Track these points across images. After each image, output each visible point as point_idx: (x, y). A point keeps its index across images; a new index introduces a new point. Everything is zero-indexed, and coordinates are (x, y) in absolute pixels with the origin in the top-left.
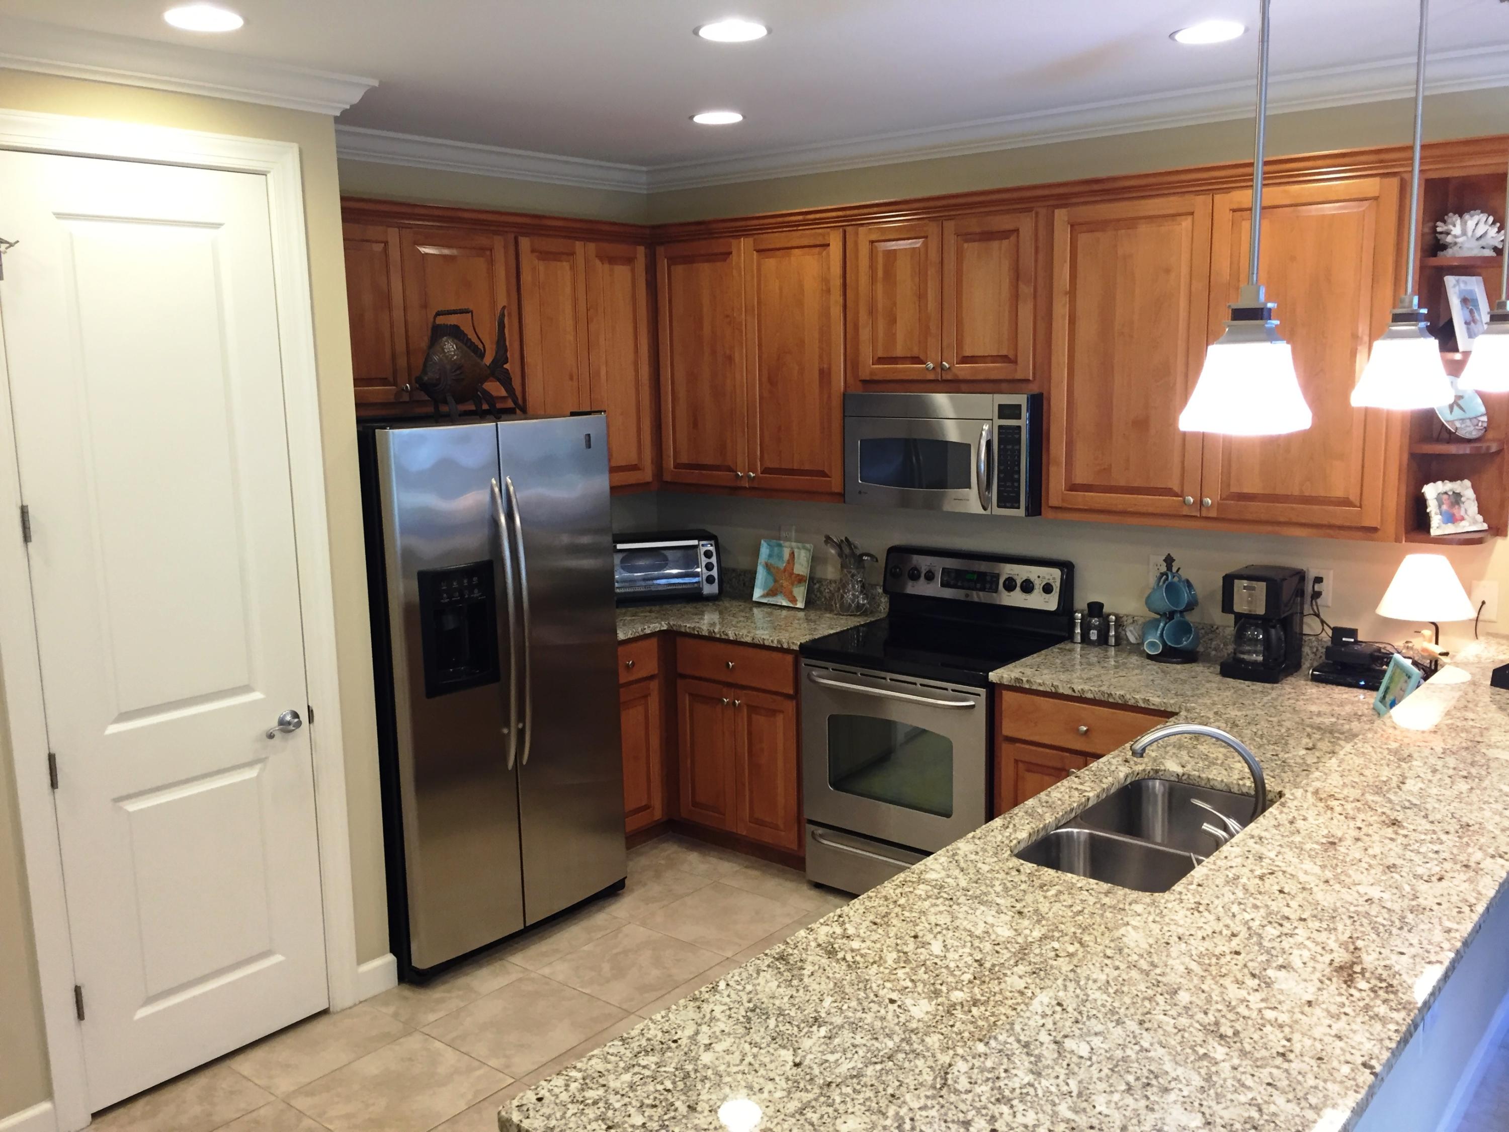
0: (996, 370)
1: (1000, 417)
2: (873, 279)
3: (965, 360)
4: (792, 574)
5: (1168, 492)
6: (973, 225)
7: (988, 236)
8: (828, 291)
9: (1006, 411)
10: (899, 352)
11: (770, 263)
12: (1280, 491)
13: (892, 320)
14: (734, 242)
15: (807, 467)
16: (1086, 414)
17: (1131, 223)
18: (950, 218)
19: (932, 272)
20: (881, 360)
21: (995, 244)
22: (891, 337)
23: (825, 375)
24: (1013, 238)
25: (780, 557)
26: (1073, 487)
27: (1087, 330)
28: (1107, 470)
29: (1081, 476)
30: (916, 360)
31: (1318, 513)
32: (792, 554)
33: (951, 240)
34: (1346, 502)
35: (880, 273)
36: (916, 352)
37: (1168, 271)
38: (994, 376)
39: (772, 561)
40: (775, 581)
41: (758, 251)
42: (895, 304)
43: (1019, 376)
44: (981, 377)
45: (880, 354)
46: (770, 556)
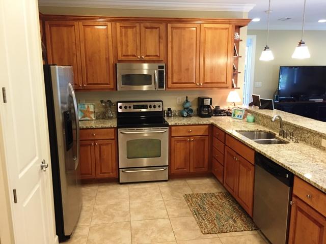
0: (155, 58)
1: (159, 68)
2: (121, 36)
3: (147, 56)
4: (89, 111)
5: (193, 83)
6: (148, 25)
7: (152, 28)
8: (108, 38)
9: (160, 67)
10: (129, 54)
11: (88, 29)
12: (213, 81)
13: (127, 46)
14: (75, 22)
15: (102, 82)
16: (176, 68)
17: (184, 28)
18: (142, 23)
19: (138, 35)
20: (124, 56)
21: (154, 30)
22: (127, 51)
23: (108, 59)
24: (158, 29)
25: (84, 107)
26: (173, 83)
27: (176, 50)
28: (181, 79)
29: (175, 81)
30: (134, 56)
31: (219, 85)
32: (88, 107)
33: (143, 29)
34: (224, 83)
35: (123, 34)
36: (134, 54)
37: (192, 39)
38: (154, 59)
39: (82, 109)
40: (84, 114)
41: (84, 26)
42: (128, 42)
43: (160, 60)
44: (151, 60)
45: (124, 54)
46: (81, 108)
